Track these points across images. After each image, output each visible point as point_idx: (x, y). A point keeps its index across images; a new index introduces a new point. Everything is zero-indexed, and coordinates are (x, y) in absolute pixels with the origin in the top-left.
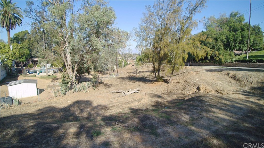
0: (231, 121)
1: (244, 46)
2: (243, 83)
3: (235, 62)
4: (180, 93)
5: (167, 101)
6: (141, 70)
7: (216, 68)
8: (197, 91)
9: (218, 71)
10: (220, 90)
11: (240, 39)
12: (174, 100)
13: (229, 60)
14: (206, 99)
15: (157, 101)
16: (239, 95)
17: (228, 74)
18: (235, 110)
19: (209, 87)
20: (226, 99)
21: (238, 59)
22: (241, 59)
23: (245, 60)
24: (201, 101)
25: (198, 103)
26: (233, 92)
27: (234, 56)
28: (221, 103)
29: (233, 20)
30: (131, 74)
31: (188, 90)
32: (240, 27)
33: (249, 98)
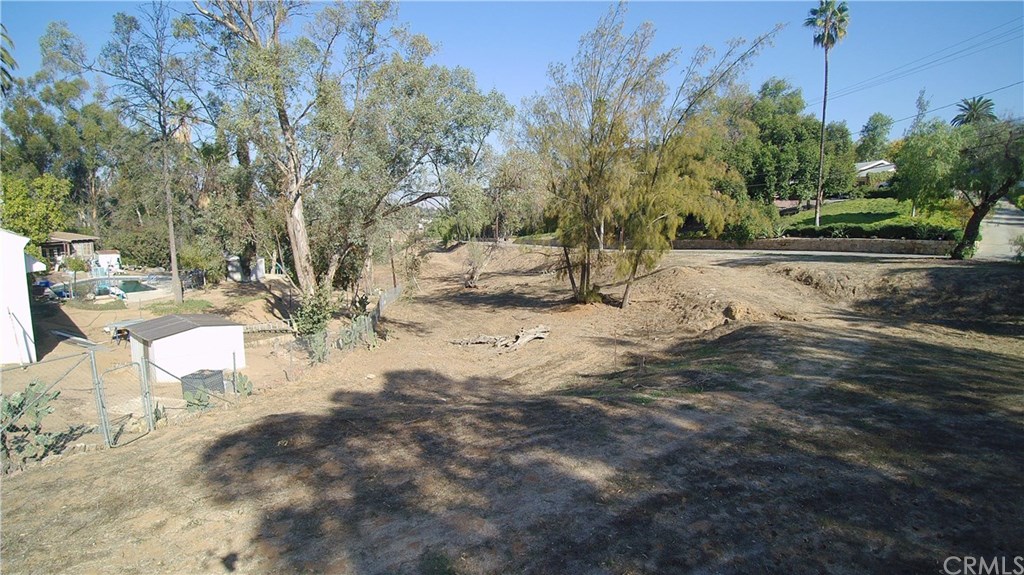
1: (805, 188)
2: (832, 292)
3: (785, 234)
7: (745, 257)
9: (754, 264)
10: (785, 313)
11: (795, 165)
13: (768, 230)
17: (788, 271)
19: (755, 308)
21: (790, 228)
22: (802, 227)
23: (813, 230)
27: (779, 216)
29: (772, 104)
31: (699, 319)
32: (793, 129)
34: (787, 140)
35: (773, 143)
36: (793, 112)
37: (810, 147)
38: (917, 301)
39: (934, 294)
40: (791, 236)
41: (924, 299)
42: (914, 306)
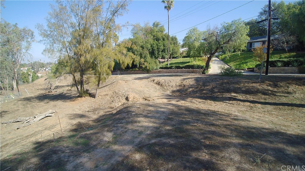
0: (154, 127)
2: (165, 88)
3: (160, 69)
4: (108, 107)
5: (92, 120)
6: (57, 84)
7: (144, 76)
8: (126, 102)
9: (145, 79)
10: (147, 97)
11: (162, 47)
12: (101, 117)
13: (155, 68)
14: (133, 109)
15: (79, 122)
16: (163, 99)
17: (154, 80)
18: (158, 115)
19: (137, 96)
20: (151, 106)
21: (162, 66)
23: (167, 67)
24: (128, 112)
25: (124, 115)
26: (158, 98)
27: (159, 63)
28: (147, 110)
29: (156, 29)
30: (43, 92)
31: (117, 102)
33: (170, 101)
34: (160, 40)
35: (156, 41)
36: (162, 32)
37: (166, 42)
38: (191, 89)
39: (196, 87)
40: (162, 69)
41: (193, 89)
42: (190, 91)
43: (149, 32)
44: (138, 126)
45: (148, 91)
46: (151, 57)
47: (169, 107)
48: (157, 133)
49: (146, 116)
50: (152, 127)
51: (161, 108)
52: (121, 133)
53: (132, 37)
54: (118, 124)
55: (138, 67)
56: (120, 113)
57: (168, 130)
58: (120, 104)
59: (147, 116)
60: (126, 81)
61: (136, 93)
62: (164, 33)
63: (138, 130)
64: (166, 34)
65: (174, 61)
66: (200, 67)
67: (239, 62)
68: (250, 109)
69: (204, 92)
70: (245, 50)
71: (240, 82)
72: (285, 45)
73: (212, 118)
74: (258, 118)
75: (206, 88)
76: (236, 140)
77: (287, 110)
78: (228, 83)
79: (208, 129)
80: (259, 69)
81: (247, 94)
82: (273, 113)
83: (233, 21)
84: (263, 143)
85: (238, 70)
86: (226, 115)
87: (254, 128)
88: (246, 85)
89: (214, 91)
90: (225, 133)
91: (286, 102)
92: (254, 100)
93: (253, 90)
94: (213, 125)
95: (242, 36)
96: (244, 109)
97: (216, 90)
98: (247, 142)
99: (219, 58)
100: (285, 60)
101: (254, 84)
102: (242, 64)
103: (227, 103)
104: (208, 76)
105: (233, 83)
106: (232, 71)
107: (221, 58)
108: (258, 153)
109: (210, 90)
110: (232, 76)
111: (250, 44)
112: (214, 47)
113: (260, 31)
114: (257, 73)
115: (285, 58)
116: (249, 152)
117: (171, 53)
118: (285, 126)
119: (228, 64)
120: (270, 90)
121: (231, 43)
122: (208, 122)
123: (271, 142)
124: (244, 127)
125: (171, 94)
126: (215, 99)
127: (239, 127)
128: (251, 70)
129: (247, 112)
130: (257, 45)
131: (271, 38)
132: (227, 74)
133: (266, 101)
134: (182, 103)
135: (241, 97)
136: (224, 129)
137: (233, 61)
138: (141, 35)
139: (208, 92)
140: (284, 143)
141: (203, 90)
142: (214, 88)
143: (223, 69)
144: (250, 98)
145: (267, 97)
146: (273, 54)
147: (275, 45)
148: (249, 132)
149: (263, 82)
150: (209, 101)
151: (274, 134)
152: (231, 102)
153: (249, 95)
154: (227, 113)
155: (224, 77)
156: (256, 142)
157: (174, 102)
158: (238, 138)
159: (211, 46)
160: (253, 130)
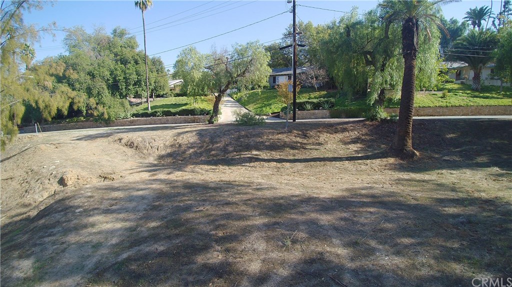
0: (126, 229)
3: (133, 116)
7: (99, 132)
8: (61, 188)
9: (102, 137)
10: (108, 174)
11: (134, 77)
13: (122, 115)
14: (77, 202)
16: (140, 173)
17: (120, 140)
18: (134, 204)
19: (84, 173)
20: (117, 189)
21: (136, 112)
23: (147, 113)
24: (67, 209)
25: (58, 216)
26: (131, 171)
27: (129, 106)
28: (108, 199)
29: (120, 42)
32: (132, 57)
33: (155, 175)
34: (130, 63)
35: (122, 64)
36: (133, 48)
37: (142, 68)
38: (191, 150)
39: (200, 145)
40: (136, 117)
41: (196, 149)
42: (190, 154)
43: (104, 45)
44: (90, 234)
45: (109, 161)
46: (113, 94)
47: (154, 186)
48: (133, 239)
49: (107, 212)
50: (121, 229)
51: (138, 190)
52: (52, 255)
53: (67, 54)
54: (44, 237)
55: (84, 113)
56: (47, 215)
57: (154, 228)
58: (46, 195)
59: (109, 210)
60: (58, 145)
61: (83, 168)
62: (137, 50)
63: (91, 241)
64: (140, 52)
65: (160, 102)
66: (205, 113)
67: (260, 103)
68: (276, 172)
69: (213, 152)
70: (267, 87)
71: (262, 134)
72: (314, 81)
73: (226, 193)
74: (286, 183)
75: (215, 146)
76: (260, 221)
77: (319, 167)
78: (247, 136)
79: (220, 213)
80: (285, 113)
81: (271, 150)
82: (304, 172)
83: (248, 43)
84: (293, 216)
85: (259, 115)
86: (247, 184)
87: (282, 198)
88: (270, 137)
89: (227, 149)
90: (244, 213)
91: (318, 157)
92: (282, 157)
93: (279, 144)
94: (228, 204)
95: (261, 66)
96: (269, 172)
97: (231, 149)
98: (274, 220)
99: (232, 98)
100: (315, 101)
101: (280, 135)
102: (264, 107)
103: (247, 167)
104: (217, 126)
105: (254, 136)
106: (252, 119)
107: (236, 98)
108: (288, 232)
109: (221, 149)
110: (251, 125)
111: (273, 79)
112: (224, 81)
113: (285, 61)
114: (284, 119)
115: (315, 98)
116: (276, 233)
117: (152, 87)
118: (318, 188)
119: (246, 107)
120: (299, 143)
121: (247, 74)
122: (221, 201)
123: (302, 213)
124: (269, 199)
125: (156, 162)
126: (229, 162)
127: (263, 200)
128: (276, 115)
129: (273, 176)
130: (282, 81)
131: (298, 71)
132: (245, 122)
133: (296, 158)
134: (178, 176)
135: (264, 155)
136: (243, 208)
137: (253, 103)
138: (87, 50)
139: (219, 152)
140: (317, 211)
141: (212, 150)
142: (227, 145)
143: (238, 115)
144: (276, 155)
145: (297, 151)
146: (301, 92)
147: (303, 81)
148: (275, 204)
149: (290, 132)
150: (221, 167)
151: (305, 201)
152: (252, 164)
153: (274, 151)
154: (247, 182)
155: (240, 127)
156: (285, 217)
157: (162, 176)
158: (262, 217)
159: (219, 80)
160: (282, 201)
